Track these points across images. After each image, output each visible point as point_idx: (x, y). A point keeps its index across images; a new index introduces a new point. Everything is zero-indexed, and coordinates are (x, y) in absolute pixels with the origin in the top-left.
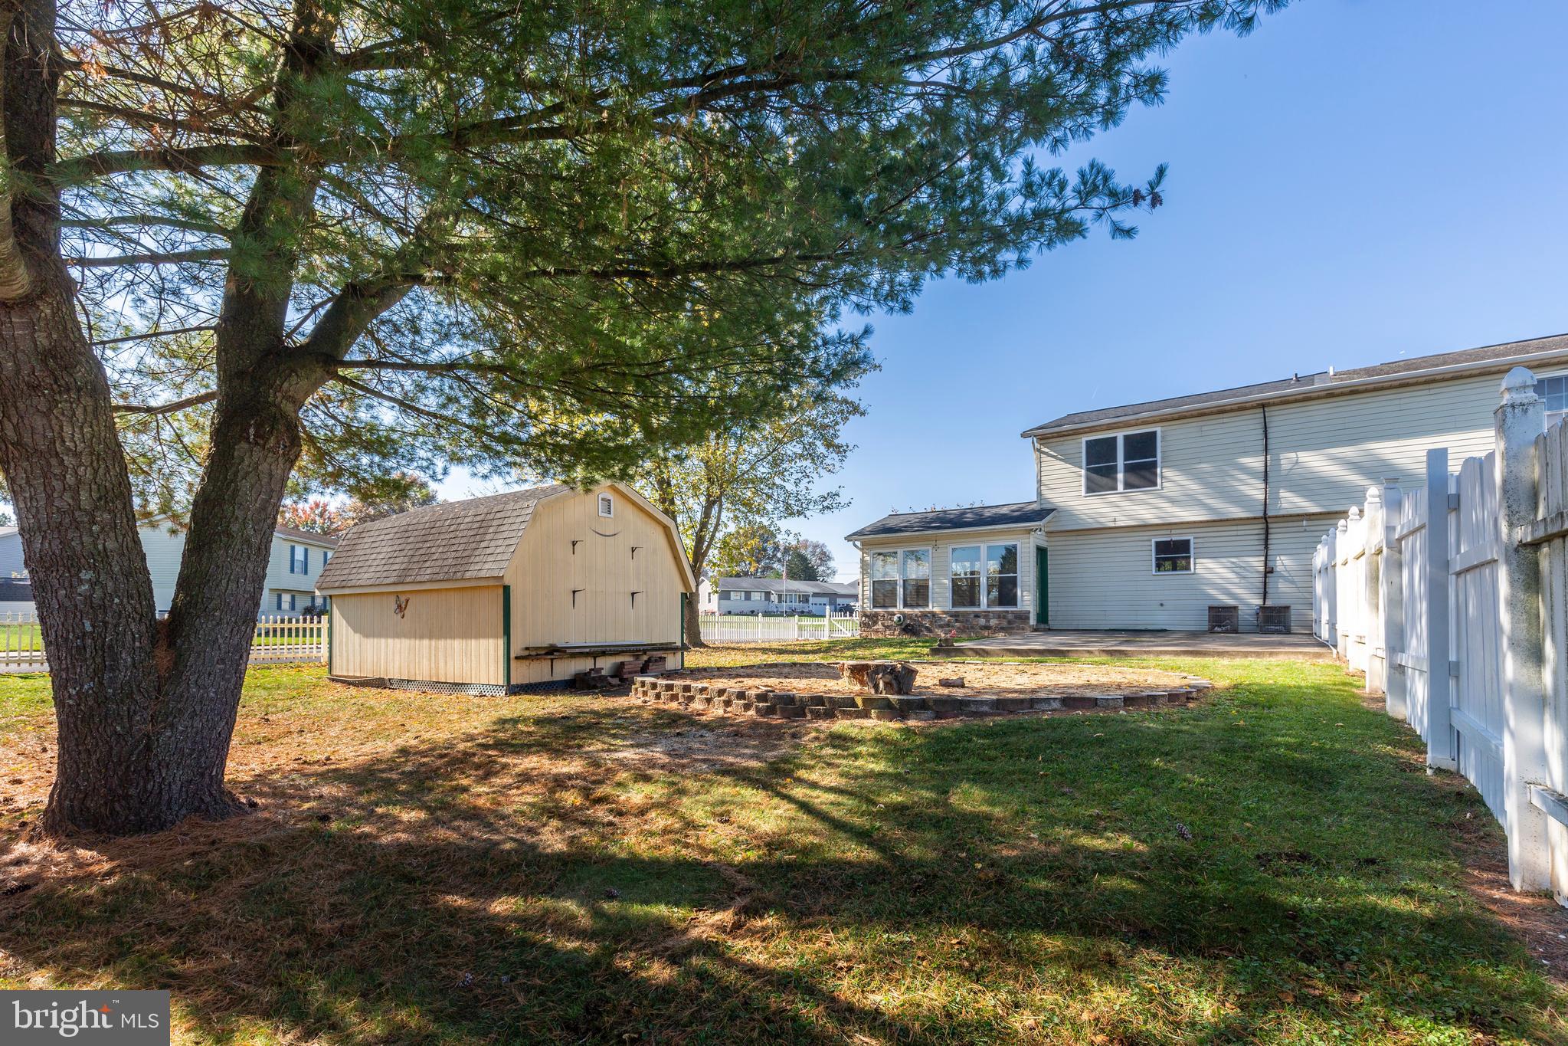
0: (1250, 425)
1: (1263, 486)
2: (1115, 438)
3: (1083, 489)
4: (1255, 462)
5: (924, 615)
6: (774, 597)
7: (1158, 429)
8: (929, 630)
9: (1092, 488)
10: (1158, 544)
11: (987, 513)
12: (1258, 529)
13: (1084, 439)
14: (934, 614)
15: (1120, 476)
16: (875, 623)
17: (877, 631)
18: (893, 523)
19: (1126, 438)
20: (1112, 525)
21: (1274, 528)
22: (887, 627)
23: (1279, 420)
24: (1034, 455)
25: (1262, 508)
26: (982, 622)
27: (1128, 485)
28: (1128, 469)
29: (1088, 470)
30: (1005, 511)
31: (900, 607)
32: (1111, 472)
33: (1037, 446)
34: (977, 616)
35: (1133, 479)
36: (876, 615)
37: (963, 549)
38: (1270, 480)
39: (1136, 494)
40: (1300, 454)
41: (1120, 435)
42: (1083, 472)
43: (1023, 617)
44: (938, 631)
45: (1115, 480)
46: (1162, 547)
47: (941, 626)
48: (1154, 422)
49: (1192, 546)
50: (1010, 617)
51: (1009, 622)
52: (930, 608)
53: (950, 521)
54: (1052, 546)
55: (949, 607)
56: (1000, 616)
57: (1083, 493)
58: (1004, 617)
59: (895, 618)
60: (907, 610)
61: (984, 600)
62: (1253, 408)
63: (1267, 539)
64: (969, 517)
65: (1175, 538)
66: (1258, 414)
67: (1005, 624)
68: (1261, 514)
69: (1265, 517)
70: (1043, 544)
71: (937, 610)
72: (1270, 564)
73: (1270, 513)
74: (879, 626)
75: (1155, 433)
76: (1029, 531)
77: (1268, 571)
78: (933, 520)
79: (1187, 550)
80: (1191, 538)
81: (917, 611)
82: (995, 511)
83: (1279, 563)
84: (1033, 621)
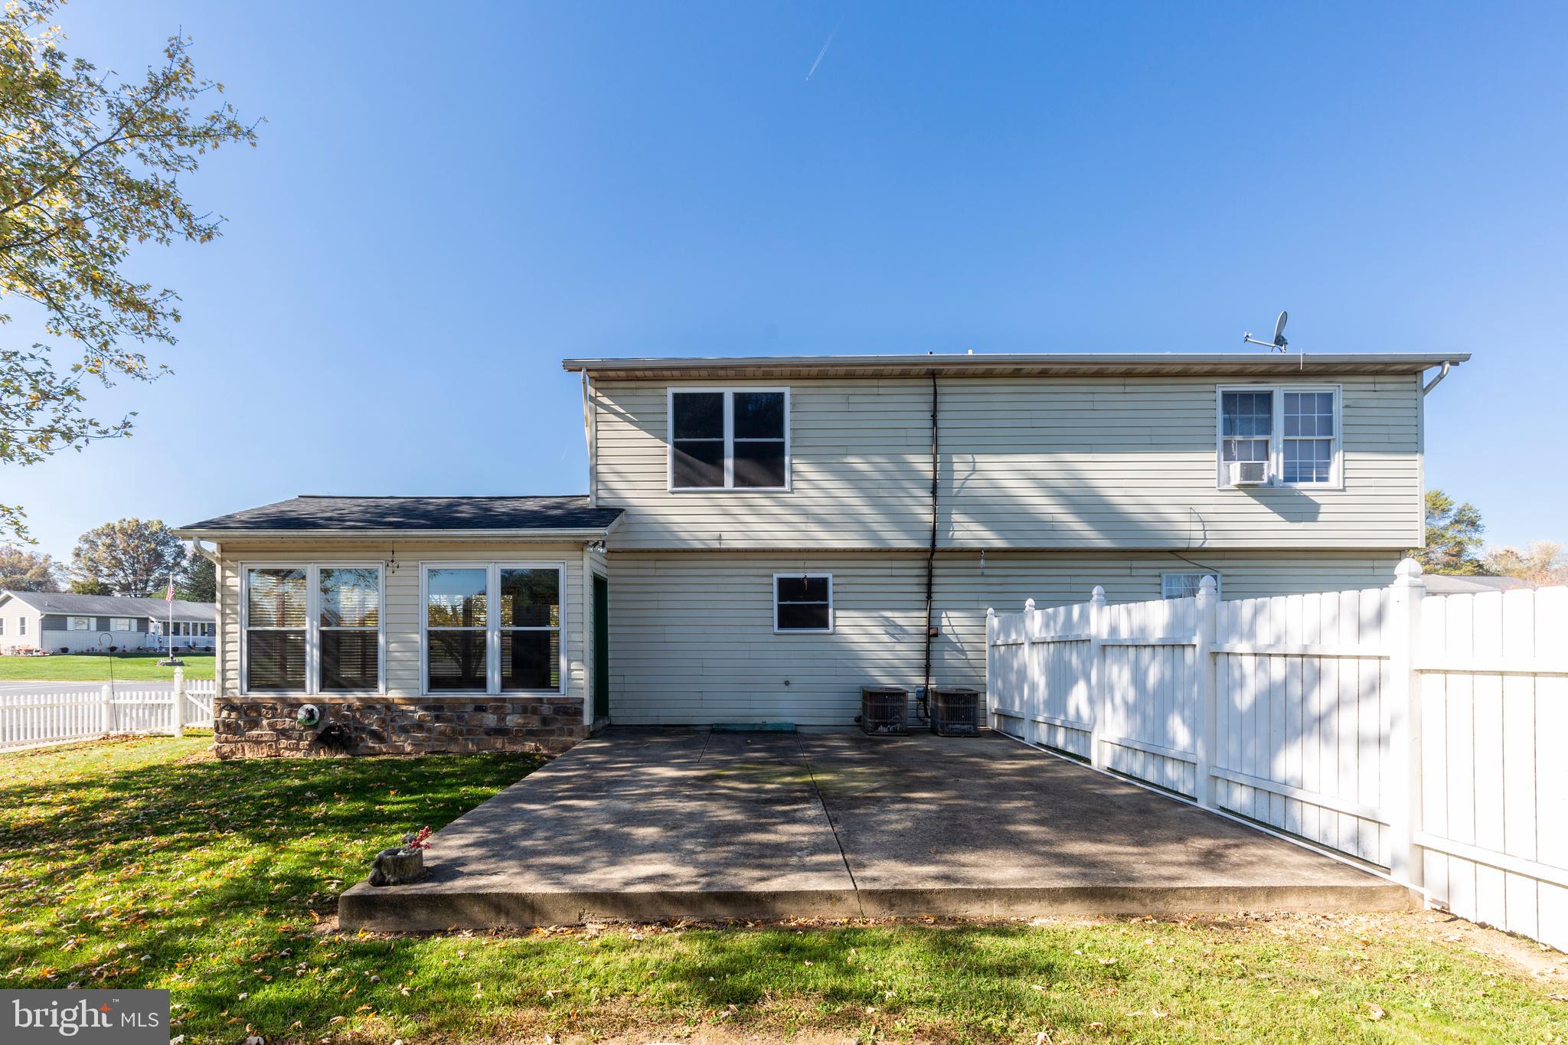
0: (912, 401)
1: (930, 501)
2: (720, 396)
3: (669, 477)
4: (922, 464)
5: (369, 706)
6: (155, 627)
7: (786, 390)
8: (377, 736)
9: (684, 478)
10: (781, 581)
11: (501, 508)
12: (916, 568)
13: (672, 390)
14: (388, 705)
15: (729, 463)
16: (255, 724)
17: (257, 742)
18: (306, 509)
19: (740, 400)
20: (716, 545)
21: (940, 567)
22: (284, 733)
23: (956, 399)
24: (586, 408)
25: (929, 535)
26: (490, 720)
27: (740, 480)
28: (740, 452)
29: (676, 445)
30: (530, 506)
31: (312, 690)
32: (713, 454)
33: (591, 391)
34: (480, 707)
35: (750, 469)
36: (255, 706)
37: (451, 572)
38: (939, 493)
39: (757, 497)
40: (978, 458)
41: (729, 392)
42: (669, 447)
43: (569, 710)
44: (399, 740)
45: (721, 467)
46: (788, 588)
47: (404, 730)
48: (782, 377)
49: (831, 589)
50: (546, 710)
51: (545, 721)
52: (381, 692)
53: (426, 515)
54: (618, 575)
55: (421, 689)
56: (525, 707)
57: (669, 486)
58: (535, 711)
59: (301, 714)
60: (328, 696)
61: (494, 676)
62: (918, 377)
63: (929, 585)
64: (466, 511)
65: (810, 575)
66: (925, 388)
67: (535, 723)
68: (927, 545)
69: (933, 550)
70: (603, 572)
71: (394, 695)
72: (934, 622)
73: (940, 545)
74: (264, 731)
75: (781, 395)
76: (582, 545)
77: (932, 634)
78: (390, 511)
79: (824, 596)
80: (828, 575)
81: (355, 696)
82: (516, 504)
83: (945, 622)
84: (587, 719)
